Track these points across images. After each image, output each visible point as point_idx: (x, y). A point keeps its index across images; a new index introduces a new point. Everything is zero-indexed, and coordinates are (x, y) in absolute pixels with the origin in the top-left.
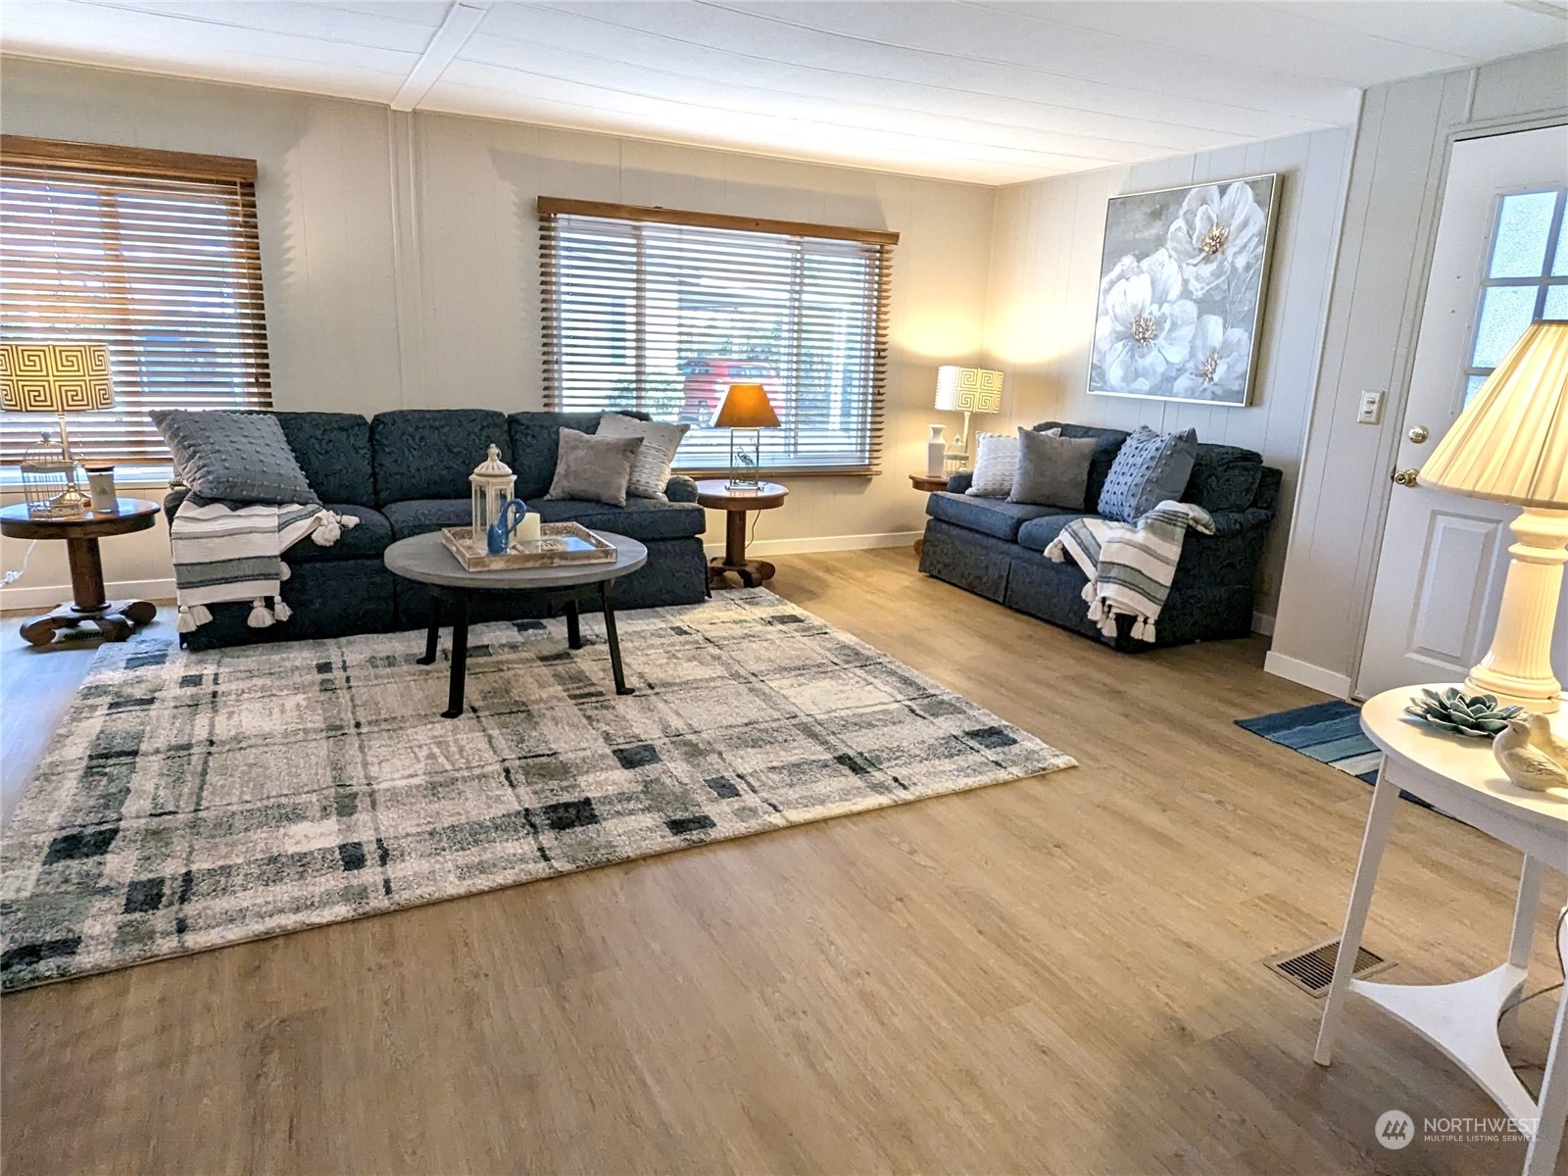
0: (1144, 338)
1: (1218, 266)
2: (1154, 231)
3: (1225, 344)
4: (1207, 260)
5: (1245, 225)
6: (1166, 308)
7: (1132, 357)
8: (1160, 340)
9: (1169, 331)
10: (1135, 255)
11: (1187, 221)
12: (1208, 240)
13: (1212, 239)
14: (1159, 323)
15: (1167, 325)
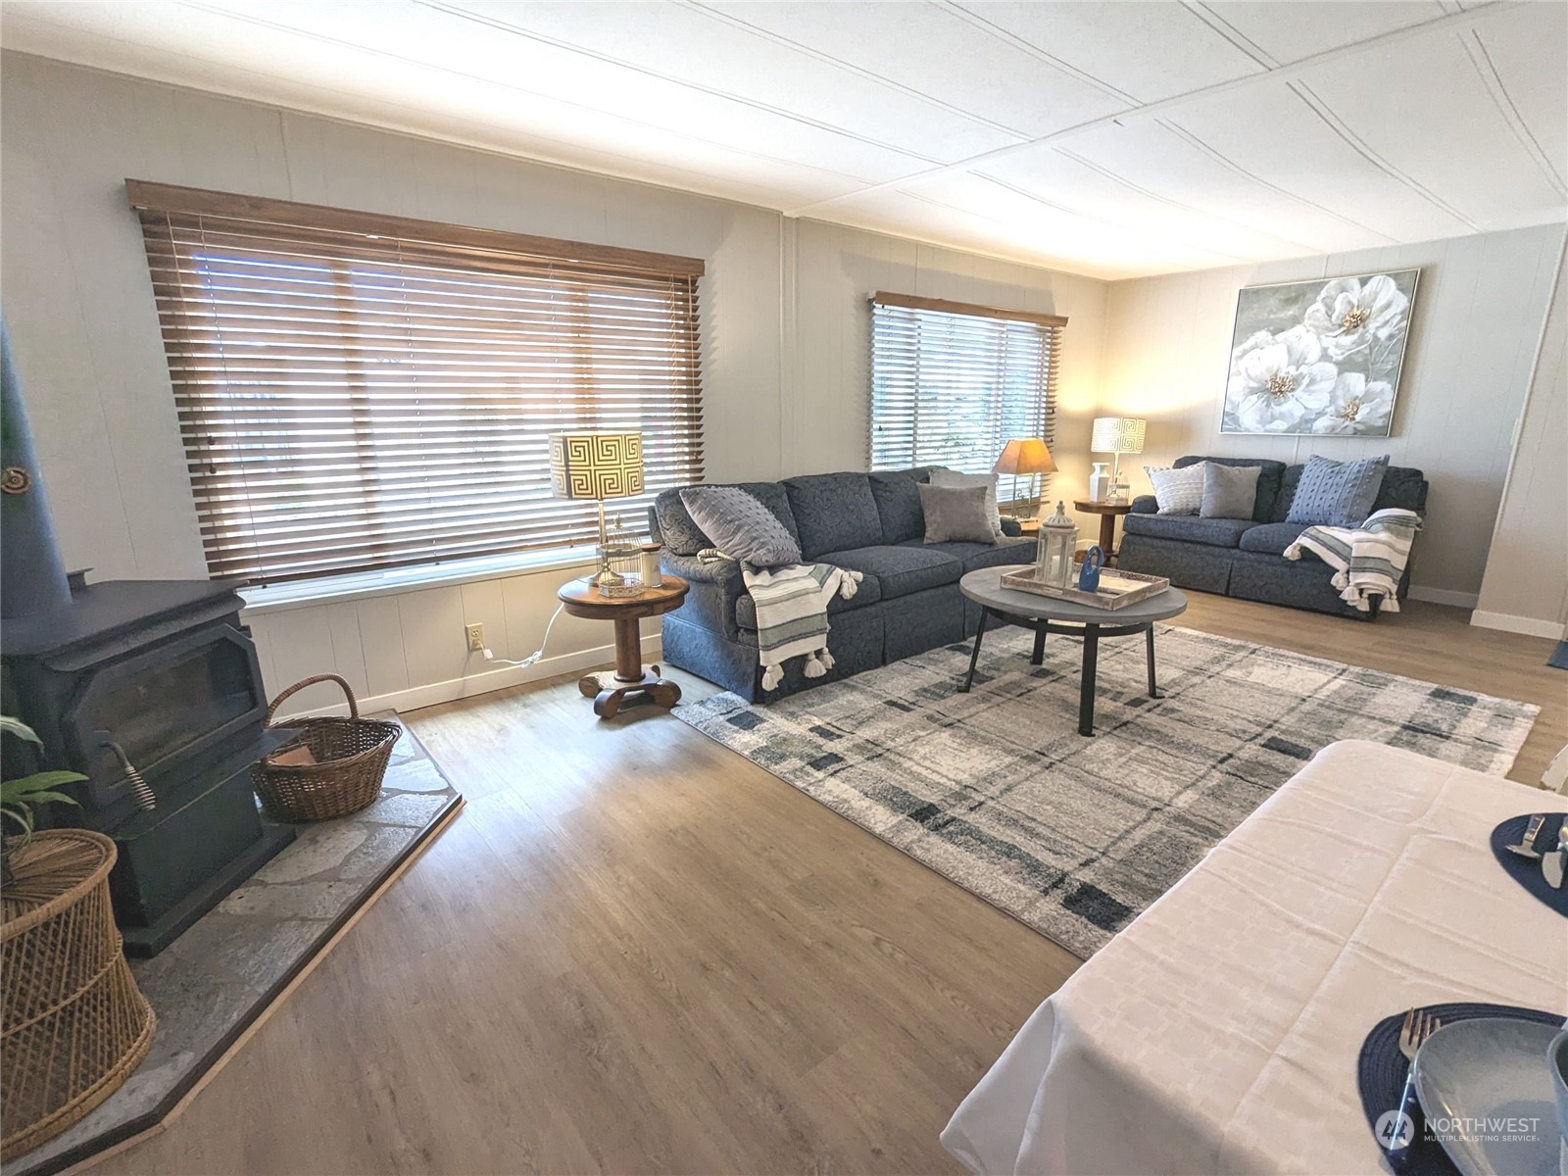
0: (1281, 392)
1: (1359, 337)
2: (1291, 313)
3: (1367, 393)
4: (1347, 332)
5: (1388, 306)
6: (1304, 369)
7: (1268, 406)
8: (1299, 392)
9: (1308, 385)
10: (1269, 331)
11: (1326, 305)
12: (1348, 318)
13: (1353, 317)
14: (1296, 381)
15: (1306, 381)
